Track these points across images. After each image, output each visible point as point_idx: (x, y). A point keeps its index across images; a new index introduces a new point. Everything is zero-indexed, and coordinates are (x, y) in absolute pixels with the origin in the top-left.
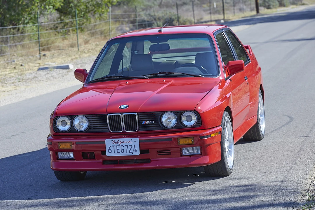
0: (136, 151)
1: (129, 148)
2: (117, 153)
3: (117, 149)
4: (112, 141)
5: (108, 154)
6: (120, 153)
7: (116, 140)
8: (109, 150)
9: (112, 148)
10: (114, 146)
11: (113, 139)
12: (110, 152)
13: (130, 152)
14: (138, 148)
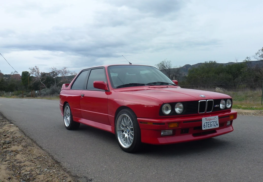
0: (217, 125)
1: (214, 123)
2: (208, 127)
3: (208, 125)
4: (206, 119)
5: (203, 129)
6: (209, 127)
7: (208, 118)
8: (204, 125)
9: (205, 124)
10: (207, 122)
11: (206, 118)
12: (204, 126)
13: (215, 126)
14: (218, 123)
